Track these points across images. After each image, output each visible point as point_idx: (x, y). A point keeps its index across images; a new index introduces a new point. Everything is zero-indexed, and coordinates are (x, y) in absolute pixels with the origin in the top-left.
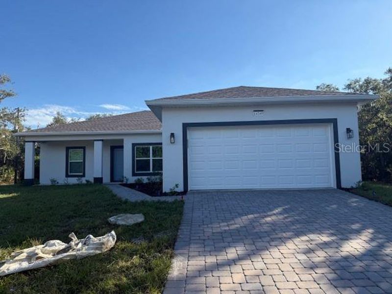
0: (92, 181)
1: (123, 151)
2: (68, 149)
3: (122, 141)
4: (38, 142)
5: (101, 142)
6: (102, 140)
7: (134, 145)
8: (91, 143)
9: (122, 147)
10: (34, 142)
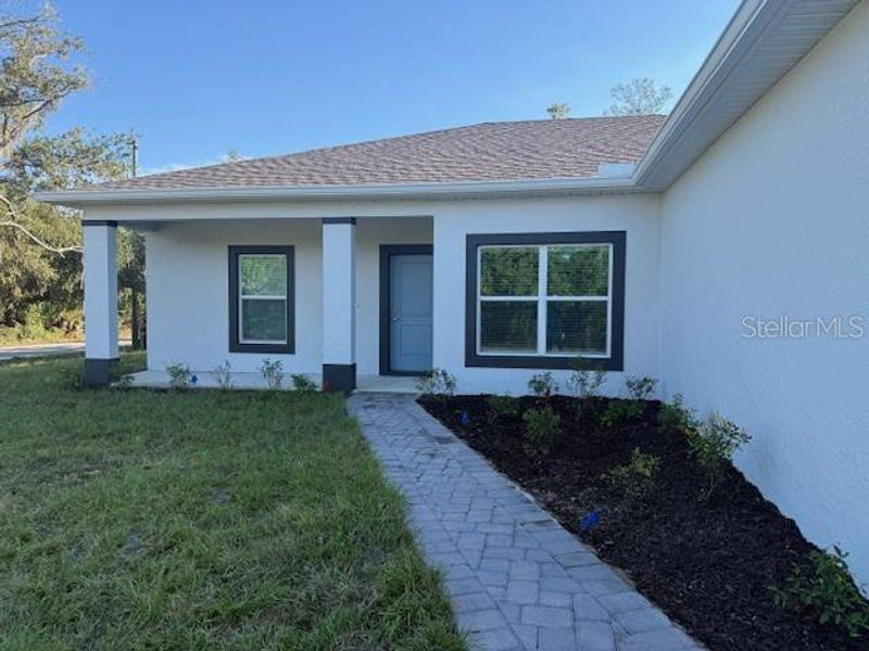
0: (318, 380)
1: (432, 263)
2: (235, 253)
3: (428, 222)
4: (128, 224)
5: (348, 227)
6: (353, 221)
7: (473, 242)
8: (312, 231)
9: (428, 250)
10: (113, 224)
